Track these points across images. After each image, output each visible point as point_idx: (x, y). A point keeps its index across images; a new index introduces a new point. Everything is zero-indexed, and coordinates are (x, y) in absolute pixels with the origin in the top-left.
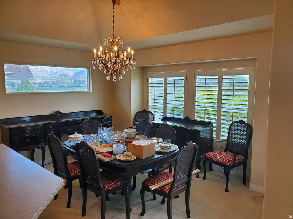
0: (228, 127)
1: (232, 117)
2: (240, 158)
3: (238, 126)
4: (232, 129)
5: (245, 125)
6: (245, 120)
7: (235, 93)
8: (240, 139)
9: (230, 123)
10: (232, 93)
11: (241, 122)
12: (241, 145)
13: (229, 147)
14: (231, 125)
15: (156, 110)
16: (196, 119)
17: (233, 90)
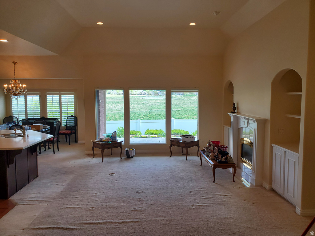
0: (66, 119)
1: (68, 114)
2: (74, 131)
3: (71, 118)
4: (68, 120)
5: (74, 117)
6: (74, 115)
7: (68, 103)
8: (72, 124)
9: (67, 117)
10: (66, 103)
11: (72, 116)
12: (73, 126)
13: (67, 128)
14: (67, 118)
15: (19, 115)
16: (48, 118)
17: (67, 102)
